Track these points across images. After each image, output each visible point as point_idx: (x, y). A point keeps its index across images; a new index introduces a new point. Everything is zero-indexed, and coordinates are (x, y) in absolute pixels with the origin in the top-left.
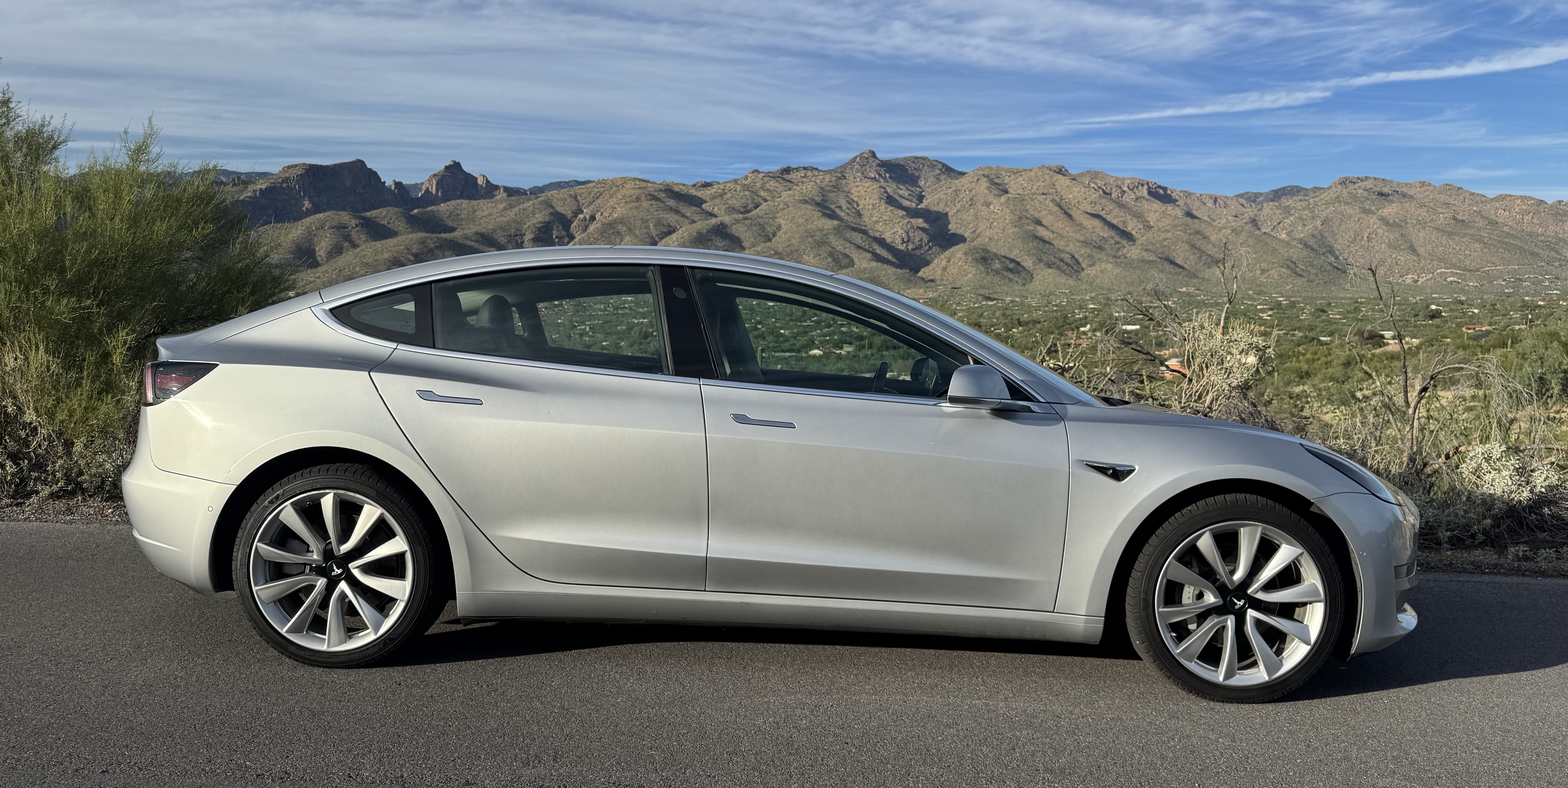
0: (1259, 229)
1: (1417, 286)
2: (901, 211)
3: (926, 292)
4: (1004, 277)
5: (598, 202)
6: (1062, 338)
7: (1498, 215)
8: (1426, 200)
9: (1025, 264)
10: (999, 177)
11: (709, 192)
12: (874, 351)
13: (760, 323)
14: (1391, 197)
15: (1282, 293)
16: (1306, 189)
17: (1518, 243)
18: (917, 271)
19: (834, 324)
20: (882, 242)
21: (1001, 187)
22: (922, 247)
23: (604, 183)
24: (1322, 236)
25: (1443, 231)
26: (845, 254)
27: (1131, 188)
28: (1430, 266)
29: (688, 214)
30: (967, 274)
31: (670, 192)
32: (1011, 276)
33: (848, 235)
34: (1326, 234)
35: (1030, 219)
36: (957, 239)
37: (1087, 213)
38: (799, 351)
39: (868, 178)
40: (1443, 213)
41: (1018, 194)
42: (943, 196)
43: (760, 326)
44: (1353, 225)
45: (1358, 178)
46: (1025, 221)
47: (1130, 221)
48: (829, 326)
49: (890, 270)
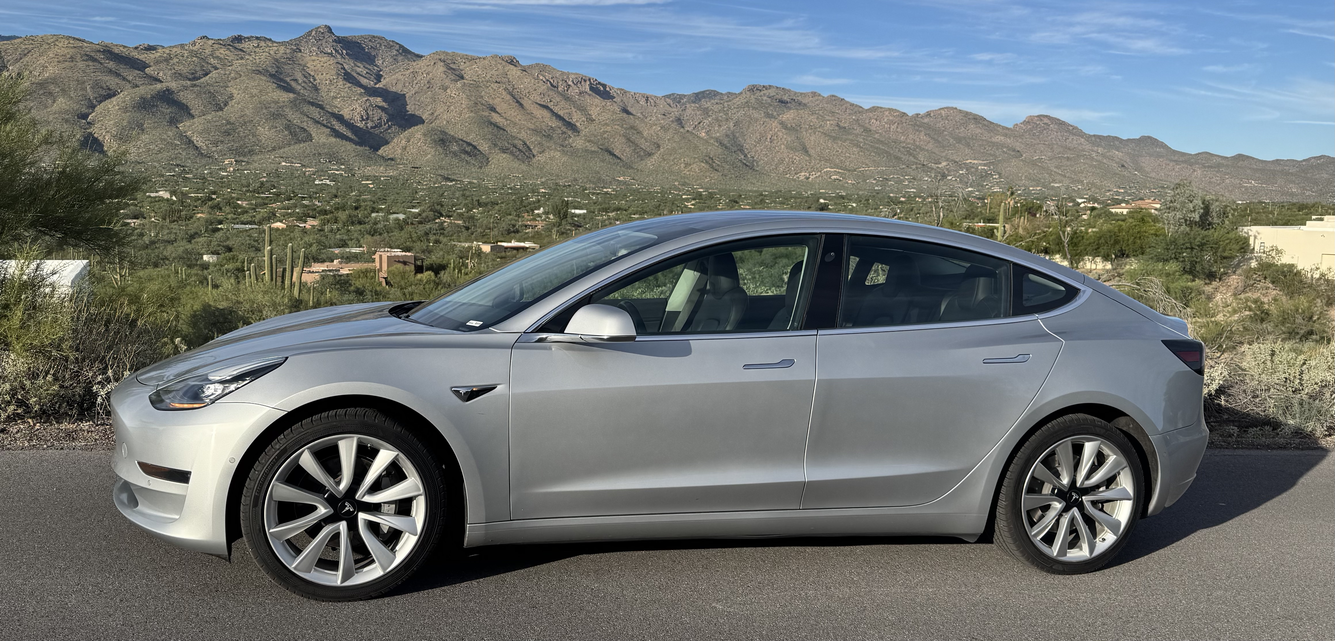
0: (683, 127)
1: (808, 182)
2: (359, 89)
3: (386, 170)
4: (462, 160)
5: (26, 59)
6: (520, 220)
7: (871, 123)
8: (817, 109)
9: (481, 148)
10: (454, 63)
11: (153, 56)
12: (340, 225)
13: (214, 193)
14: (789, 105)
15: (701, 185)
16: (722, 94)
17: (886, 149)
18: (377, 149)
19: (295, 196)
20: (340, 118)
21: (457, 73)
22: (381, 126)
23: (33, 40)
24: (734, 136)
25: (828, 135)
26: (302, 128)
27: (575, 83)
28: (818, 166)
29: (130, 78)
30: (426, 155)
31: (109, 53)
32: (469, 159)
33: (305, 109)
34: (737, 135)
35: (484, 106)
36: (415, 120)
37: (536, 103)
38: (260, 223)
39: (325, 53)
40: (829, 120)
41: (473, 80)
42: (401, 77)
43: (214, 196)
44: (759, 127)
45: (764, 87)
46: (480, 107)
47: (574, 113)
48: (290, 199)
49: (350, 146)
